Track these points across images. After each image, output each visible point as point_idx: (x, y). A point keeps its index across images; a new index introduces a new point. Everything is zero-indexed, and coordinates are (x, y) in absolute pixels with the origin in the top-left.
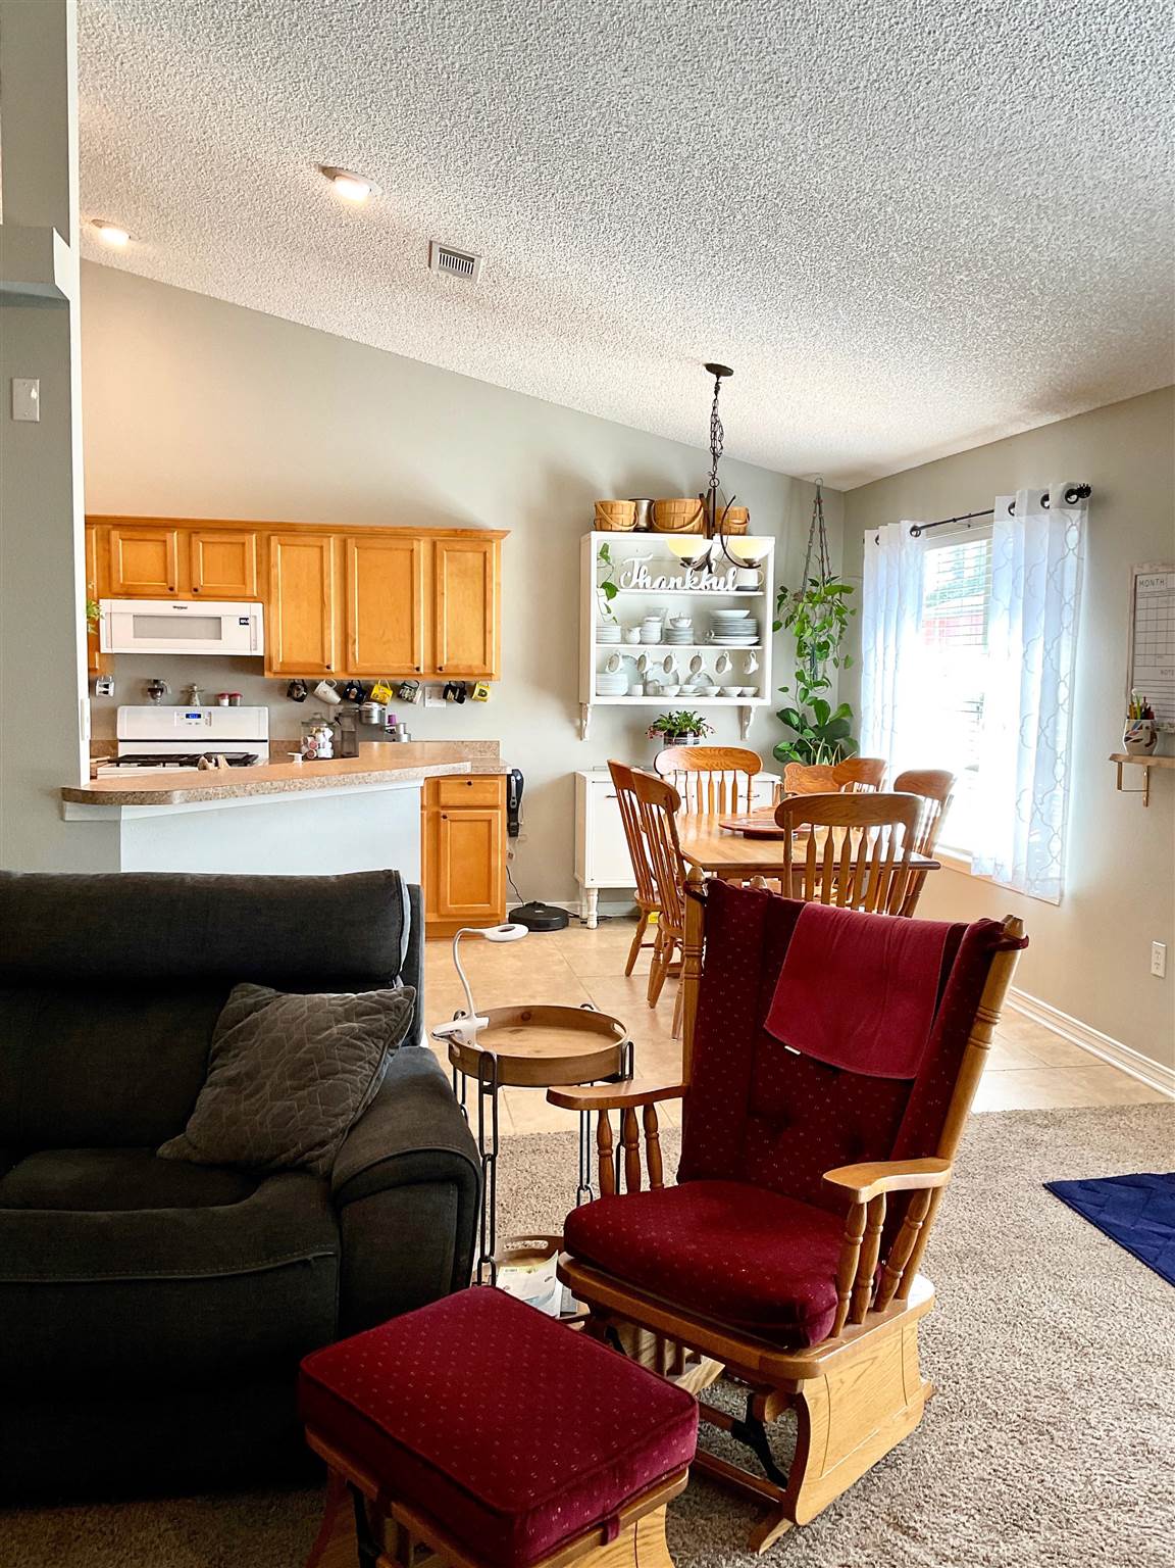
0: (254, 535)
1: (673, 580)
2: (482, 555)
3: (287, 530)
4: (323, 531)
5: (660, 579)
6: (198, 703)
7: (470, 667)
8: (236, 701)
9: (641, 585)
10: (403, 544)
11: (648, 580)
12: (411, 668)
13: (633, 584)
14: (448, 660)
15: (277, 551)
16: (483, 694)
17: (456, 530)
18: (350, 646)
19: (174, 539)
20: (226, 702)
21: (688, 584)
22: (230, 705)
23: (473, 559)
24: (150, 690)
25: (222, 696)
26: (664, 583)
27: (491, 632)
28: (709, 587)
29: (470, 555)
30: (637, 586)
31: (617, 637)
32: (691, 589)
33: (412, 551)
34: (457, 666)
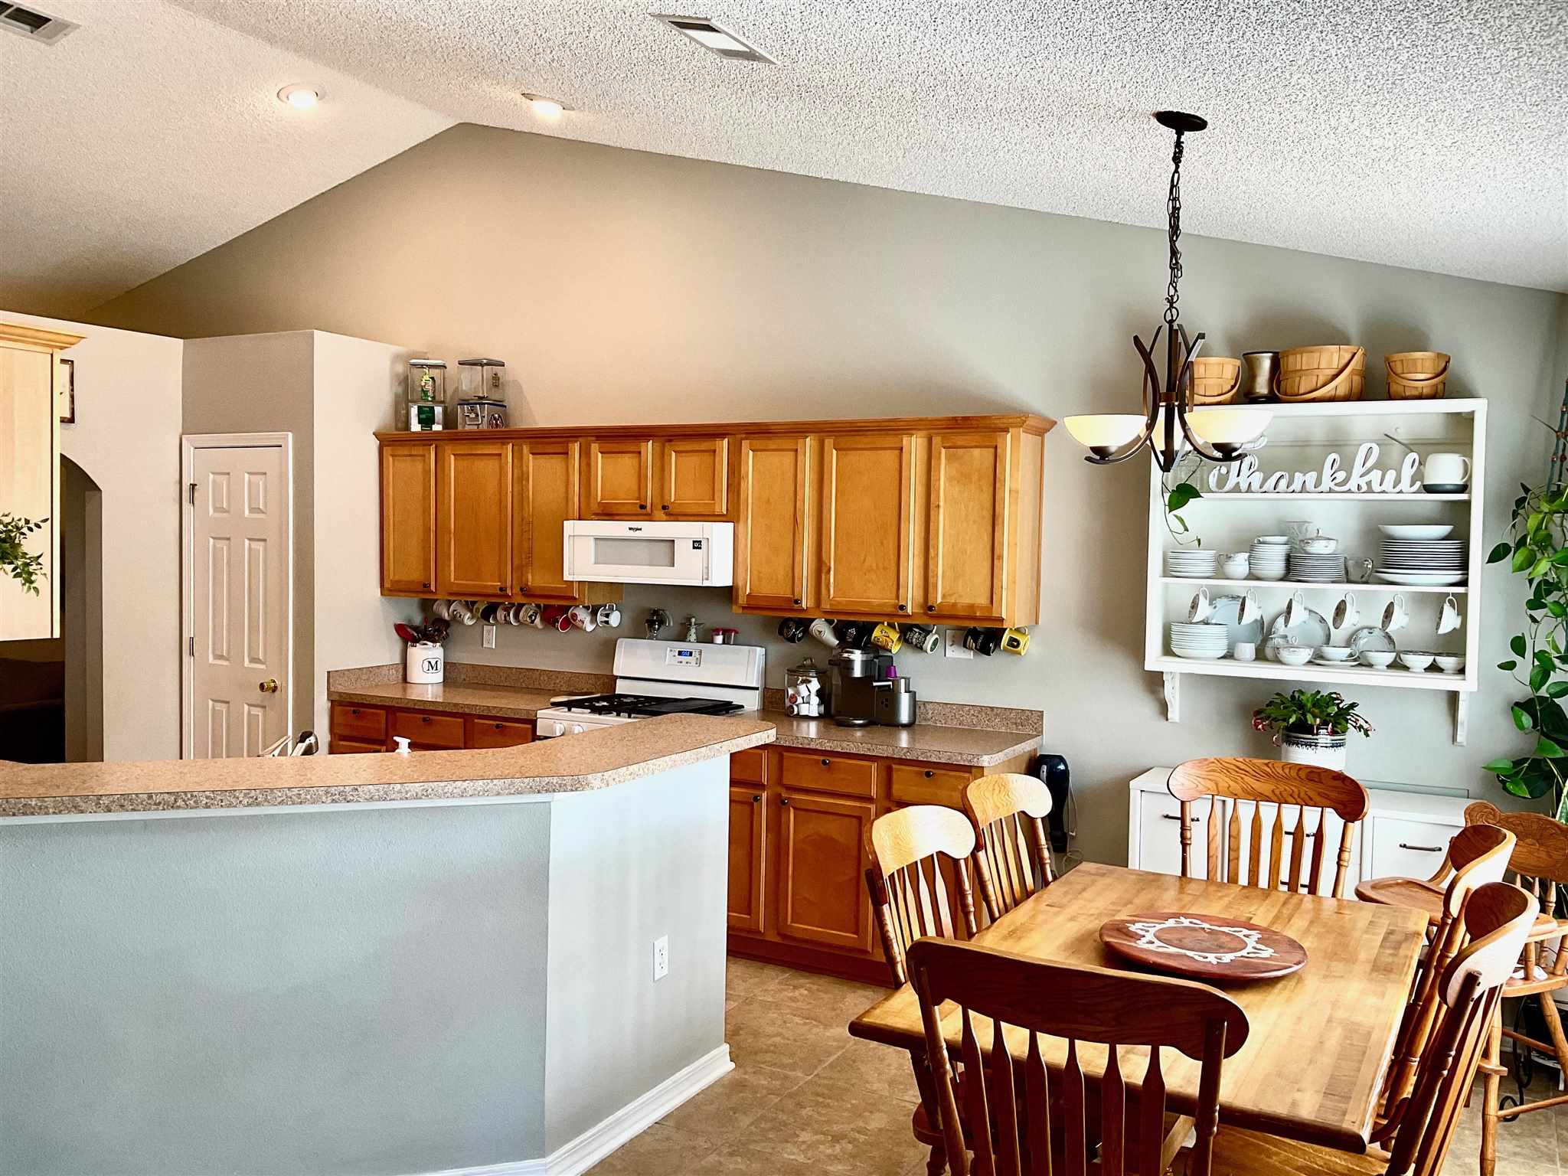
0: (726, 441)
1: (1299, 478)
2: (993, 450)
3: (759, 432)
4: (799, 430)
5: (1278, 475)
6: (693, 637)
7: (972, 606)
8: (730, 638)
9: (1244, 486)
10: (889, 441)
11: (1258, 477)
12: (894, 606)
13: (1230, 485)
14: (944, 596)
15: (749, 458)
16: (1014, 643)
17: (955, 419)
18: (823, 577)
19: (649, 448)
20: (719, 639)
21: (1327, 483)
22: (724, 643)
23: (980, 457)
24: (648, 621)
25: (716, 631)
26: (1283, 483)
27: (1001, 557)
28: (1364, 488)
29: (976, 452)
30: (1236, 489)
31: (1207, 568)
32: (1331, 491)
33: (901, 449)
34: (954, 605)
